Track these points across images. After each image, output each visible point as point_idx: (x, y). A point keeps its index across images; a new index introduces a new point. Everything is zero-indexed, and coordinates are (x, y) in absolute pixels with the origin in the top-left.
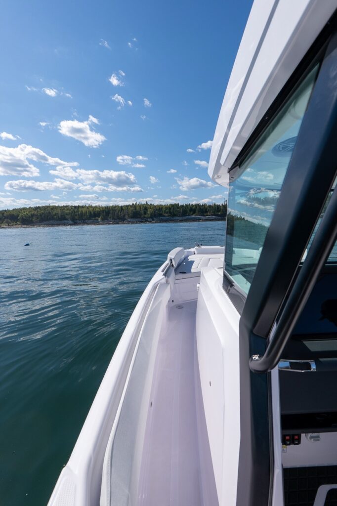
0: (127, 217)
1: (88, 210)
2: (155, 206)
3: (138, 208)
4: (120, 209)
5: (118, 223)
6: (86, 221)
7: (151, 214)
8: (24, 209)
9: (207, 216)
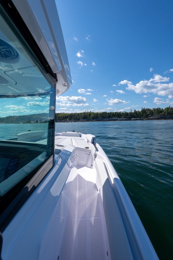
0: (80, 118)
1: (62, 115)
2: (95, 113)
3: (86, 114)
4: (78, 115)
5: (76, 122)
6: (62, 120)
7: (93, 117)
8: (34, 114)
9: (121, 118)
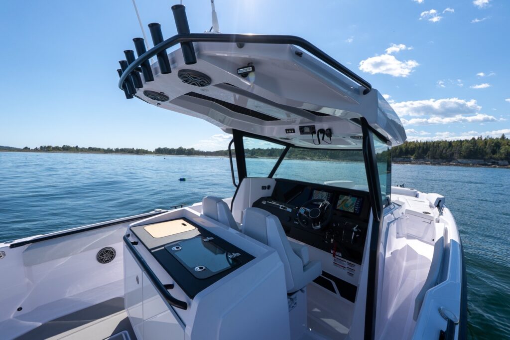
0: (456, 156)
